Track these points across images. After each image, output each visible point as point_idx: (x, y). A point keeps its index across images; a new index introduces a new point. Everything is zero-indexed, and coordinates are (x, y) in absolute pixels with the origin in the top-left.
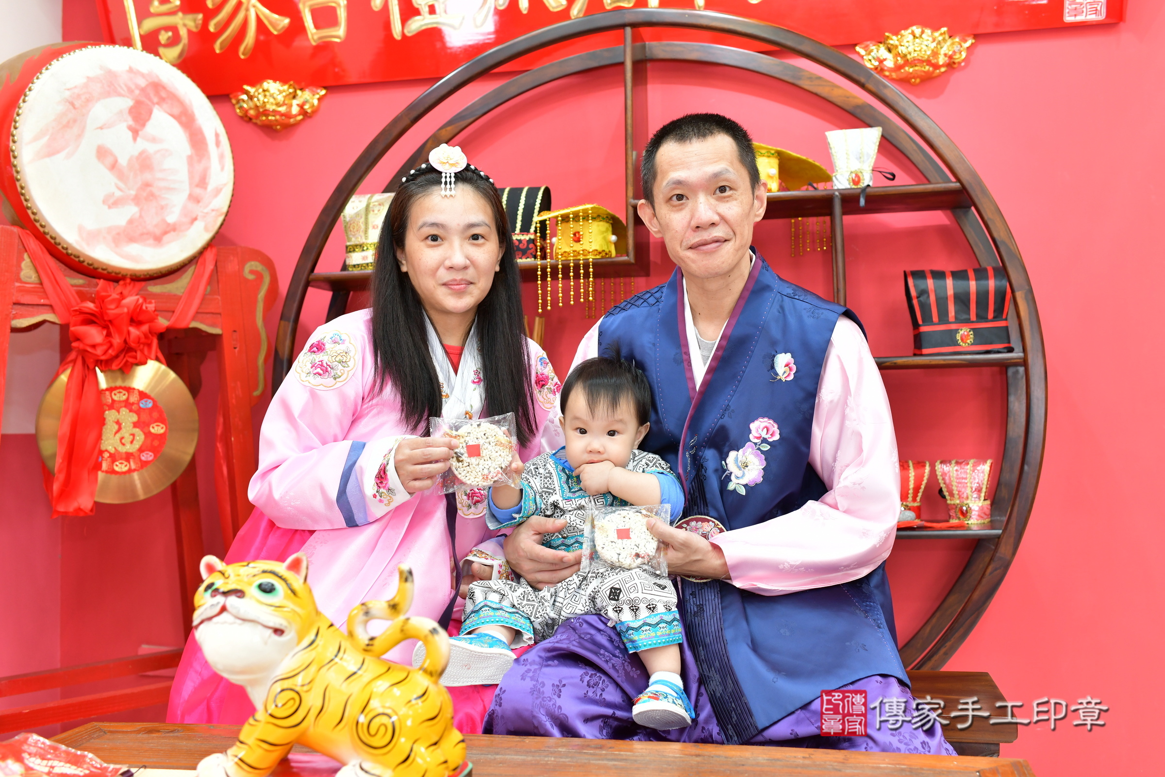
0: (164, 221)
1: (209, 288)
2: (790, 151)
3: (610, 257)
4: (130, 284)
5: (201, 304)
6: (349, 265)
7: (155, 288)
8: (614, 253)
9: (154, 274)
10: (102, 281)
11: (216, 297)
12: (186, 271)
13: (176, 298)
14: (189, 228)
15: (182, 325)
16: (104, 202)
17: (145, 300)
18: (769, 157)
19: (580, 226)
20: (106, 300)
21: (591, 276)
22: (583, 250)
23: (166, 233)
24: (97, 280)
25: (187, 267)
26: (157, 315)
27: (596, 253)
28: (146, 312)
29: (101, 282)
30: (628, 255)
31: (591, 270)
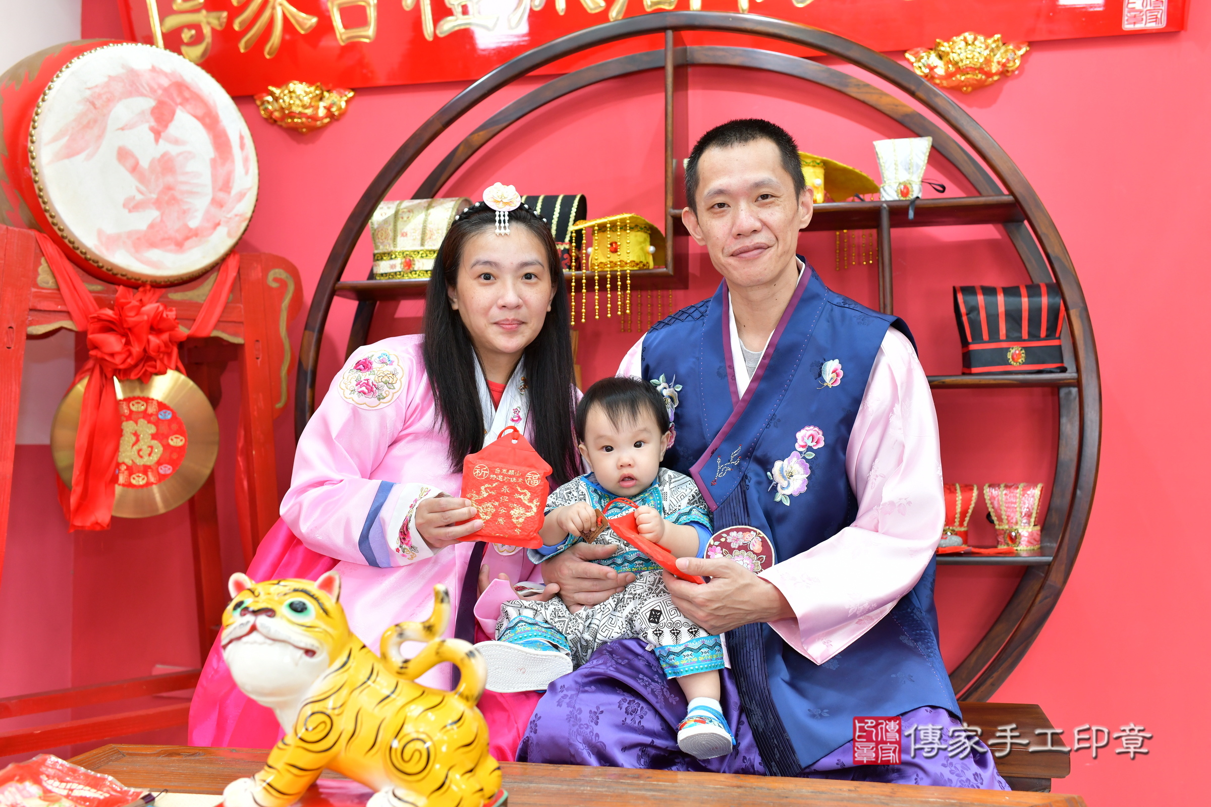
0: (186, 226)
1: (231, 296)
2: (836, 160)
3: (648, 269)
4: (150, 291)
5: (223, 312)
6: (377, 274)
7: (176, 296)
8: (651, 265)
9: (175, 280)
10: (121, 287)
11: (238, 305)
12: (208, 278)
13: (198, 306)
14: (211, 234)
15: (203, 333)
16: (124, 206)
17: (165, 307)
18: (814, 166)
19: (617, 236)
20: (126, 307)
21: (629, 288)
22: (620, 261)
23: (187, 238)
24: (117, 287)
25: (208, 274)
26: (178, 323)
27: (633, 264)
28: (167, 319)
29: (121, 289)
30: (666, 267)
31: (628, 282)
